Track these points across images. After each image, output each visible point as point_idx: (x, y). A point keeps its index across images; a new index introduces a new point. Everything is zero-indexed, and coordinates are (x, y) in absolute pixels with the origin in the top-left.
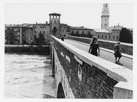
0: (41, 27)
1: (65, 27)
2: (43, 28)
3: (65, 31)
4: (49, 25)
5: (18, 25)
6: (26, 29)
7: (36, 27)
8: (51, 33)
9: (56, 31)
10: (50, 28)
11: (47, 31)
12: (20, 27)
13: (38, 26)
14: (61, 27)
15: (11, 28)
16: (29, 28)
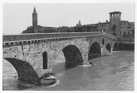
0: (102, 26)
1: (125, 24)
2: (104, 26)
3: (125, 27)
4: (109, 23)
5: (85, 25)
6: (90, 28)
7: (98, 26)
8: (111, 30)
9: (115, 28)
10: (110, 26)
11: (107, 29)
12: (86, 27)
13: (99, 25)
14: (121, 24)
15: (80, 28)
16: (92, 27)
